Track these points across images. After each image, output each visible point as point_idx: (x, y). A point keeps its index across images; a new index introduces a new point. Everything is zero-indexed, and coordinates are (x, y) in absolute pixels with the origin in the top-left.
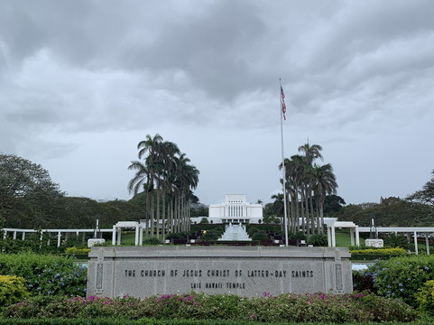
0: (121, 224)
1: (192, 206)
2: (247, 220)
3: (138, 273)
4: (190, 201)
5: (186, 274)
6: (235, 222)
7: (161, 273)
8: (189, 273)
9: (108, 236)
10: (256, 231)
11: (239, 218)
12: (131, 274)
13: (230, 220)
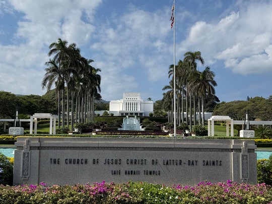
0: (37, 116)
1: (96, 102)
2: (141, 114)
3: (63, 161)
4: (94, 97)
5: (107, 162)
6: (131, 115)
7: (84, 162)
8: (110, 161)
9: (26, 126)
10: (149, 123)
11: (134, 111)
12: (55, 161)
13: (127, 114)
